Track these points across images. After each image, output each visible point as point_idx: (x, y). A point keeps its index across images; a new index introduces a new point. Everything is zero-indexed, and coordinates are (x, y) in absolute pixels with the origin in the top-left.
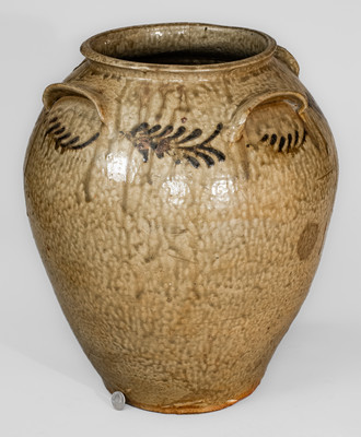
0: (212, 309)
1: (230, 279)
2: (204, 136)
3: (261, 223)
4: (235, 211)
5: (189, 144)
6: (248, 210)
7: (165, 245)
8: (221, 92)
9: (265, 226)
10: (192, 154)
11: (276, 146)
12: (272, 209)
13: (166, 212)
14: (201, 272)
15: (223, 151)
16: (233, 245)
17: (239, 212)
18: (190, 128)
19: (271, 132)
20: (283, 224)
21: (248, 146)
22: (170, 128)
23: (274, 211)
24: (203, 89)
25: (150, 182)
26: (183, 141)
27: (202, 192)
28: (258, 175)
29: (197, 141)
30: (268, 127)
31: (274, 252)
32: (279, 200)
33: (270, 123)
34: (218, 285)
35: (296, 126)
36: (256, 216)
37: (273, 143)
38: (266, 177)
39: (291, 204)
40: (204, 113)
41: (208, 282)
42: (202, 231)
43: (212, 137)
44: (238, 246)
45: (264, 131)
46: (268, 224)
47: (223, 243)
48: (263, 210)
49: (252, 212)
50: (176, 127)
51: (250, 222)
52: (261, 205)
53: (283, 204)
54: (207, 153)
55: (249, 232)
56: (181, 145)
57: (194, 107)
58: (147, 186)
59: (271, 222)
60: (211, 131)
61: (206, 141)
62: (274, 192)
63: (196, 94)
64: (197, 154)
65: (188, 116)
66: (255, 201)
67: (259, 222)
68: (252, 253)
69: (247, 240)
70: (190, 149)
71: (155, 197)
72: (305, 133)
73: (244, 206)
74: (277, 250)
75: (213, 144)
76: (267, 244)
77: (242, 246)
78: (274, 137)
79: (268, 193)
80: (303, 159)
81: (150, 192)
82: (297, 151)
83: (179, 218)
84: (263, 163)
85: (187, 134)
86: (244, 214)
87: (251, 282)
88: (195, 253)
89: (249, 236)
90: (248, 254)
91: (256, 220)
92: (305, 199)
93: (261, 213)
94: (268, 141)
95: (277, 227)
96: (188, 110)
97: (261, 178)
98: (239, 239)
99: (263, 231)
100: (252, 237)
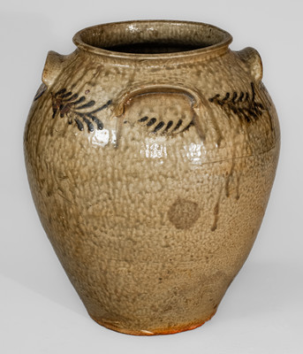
0: (96, 247)
1: (104, 226)
2: (95, 107)
3: (124, 186)
4: (101, 171)
5: (82, 111)
6: (113, 173)
7: (56, 186)
8: (126, 76)
9: (128, 190)
10: (81, 119)
11: (152, 127)
12: (136, 177)
13: (56, 159)
14: (81, 213)
15: (104, 121)
16: (101, 198)
17: (105, 173)
18: (88, 99)
19: (152, 116)
20: (147, 192)
21: (125, 122)
22: (76, 95)
23: (137, 179)
24: (114, 71)
25: (52, 135)
26: (79, 108)
27: (80, 150)
28: (127, 147)
29: (89, 110)
30: (152, 111)
31: (141, 214)
32: (143, 172)
33: (155, 108)
34: (95, 228)
35: (184, 117)
36: (120, 180)
37: (149, 125)
38: (133, 151)
39: (155, 178)
40: (104, 89)
41: (87, 223)
42: (77, 181)
43: (99, 109)
44: (105, 200)
45: (146, 113)
46: (131, 189)
47: (93, 194)
48: (126, 176)
49: (116, 176)
50: (80, 96)
51: (114, 183)
52: (125, 172)
53: (147, 176)
54: (91, 120)
55: (113, 190)
56: (77, 111)
57: (100, 83)
58: (49, 137)
59: (134, 188)
60: (101, 104)
61: (94, 112)
62: (138, 164)
63: (107, 74)
64: (84, 119)
65: (92, 89)
66: (120, 168)
67: (122, 185)
68: (119, 210)
69: (113, 197)
70: (81, 115)
71: (52, 146)
72: (192, 123)
73: (110, 169)
74: (144, 214)
75: (98, 115)
76: (133, 205)
77: (109, 202)
78: (154, 120)
79: (133, 163)
80: (178, 144)
81: (50, 141)
82: (173, 136)
83: (63, 166)
84: (133, 139)
85: (84, 103)
86: (109, 175)
87: (123, 233)
88: (74, 198)
89: (114, 194)
90: (115, 209)
91: (119, 183)
92: (173, 177)
93: (124, 178)
94: (146, 122)
95: (141, 193)
96: (94, 85)
97: (128, 150)
98: (106, 195)
99: (126, 194)
100: (117, 196)
